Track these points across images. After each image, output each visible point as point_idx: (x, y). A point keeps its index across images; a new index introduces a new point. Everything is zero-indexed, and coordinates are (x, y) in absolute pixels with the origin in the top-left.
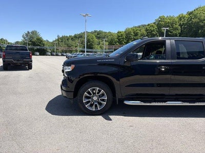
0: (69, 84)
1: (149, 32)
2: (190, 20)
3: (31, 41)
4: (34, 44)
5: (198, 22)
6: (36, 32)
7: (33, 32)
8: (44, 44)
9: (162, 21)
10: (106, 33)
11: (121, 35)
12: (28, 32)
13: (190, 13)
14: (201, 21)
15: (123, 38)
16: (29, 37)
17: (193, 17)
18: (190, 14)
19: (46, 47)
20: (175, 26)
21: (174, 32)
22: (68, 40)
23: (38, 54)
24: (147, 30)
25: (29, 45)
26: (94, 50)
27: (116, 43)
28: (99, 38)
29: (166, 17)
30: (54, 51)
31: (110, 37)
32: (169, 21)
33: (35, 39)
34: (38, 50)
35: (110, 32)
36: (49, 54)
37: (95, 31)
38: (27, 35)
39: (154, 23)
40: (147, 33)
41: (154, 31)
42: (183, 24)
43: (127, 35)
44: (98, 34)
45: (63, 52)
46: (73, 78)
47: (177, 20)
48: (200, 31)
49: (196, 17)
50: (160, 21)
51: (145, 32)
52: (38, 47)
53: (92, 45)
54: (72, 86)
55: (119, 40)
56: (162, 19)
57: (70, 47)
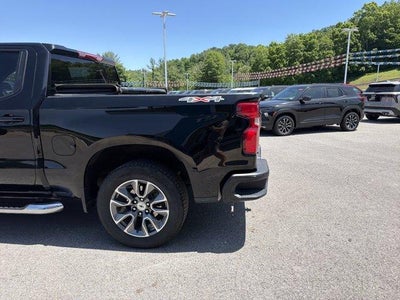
1: (340, 41)
8: (125, 78)
9: (369, 15)
10: (252, 47)
11: (278, 50)
15: (281, 57)
24: (334, 36)
26: (220, 85)
27: (265, 66)
28: (237, 59)
29: (379, 5)
32: (386, 12)
37: (232, 46)
39: (352, 20)
40: (335, 43)
43: (289, 49)
44: (236, 52)
50: (364, 15)
51: (329, 42)
53: (214, 74)
55: (273, 60)
56: (369, 9)
57: (174, 80)
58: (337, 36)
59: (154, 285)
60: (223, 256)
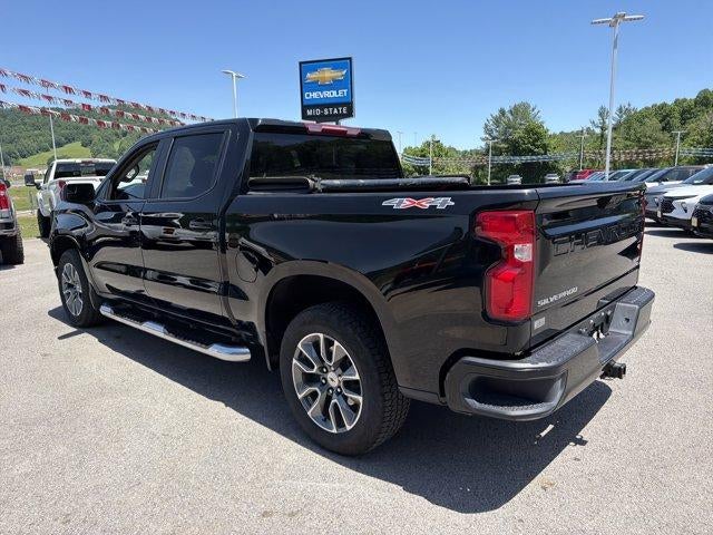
3: (506, 140)
6: (525, 107)
7: (515, 110)
8: (545, 147)
12: (503, 112)
16: (502, 127)
33: (518, 134)
38: (497, 121)
52: (527, 158)
59: (292, 515)
60: (441, 510)
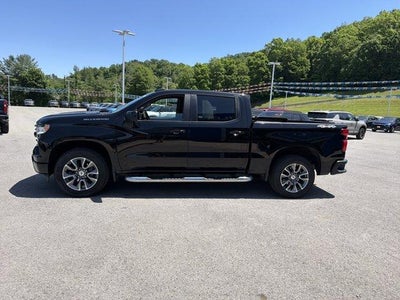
0: (41, 152)
1: (254, 68)
2: (327, 49)
3: (16, 76)
4: (23, 82)
5: (340, 54)
6: (28, 57)
7: (22, 59)
9: (277, 49)
10: (174, 65)
11: (202, 71)
12: (12, 58)
13: (327, 36)
14: (345, 51)
15: (205, 78)
16: (12, 68)
17: (331, 44)
18: (326, 38)
19: (50, 89)
20: (301, 59)
21: (299, 69)
22: (95, 76)
23: (32, 102)
24: (249, 64)
25: (12, 83)
27: (191, 85)
28: (160, 75)
29: (284, 40)
30: (66, 99)
31: (181, 74)
32: (289, 48)
33: (25, 73)
34: (31, 96)
35: (182, 65)
36: (56, 103)
37: (154, 61)
38: (8, 63)
39: (264, 51)
40: (251, 69)
41: (262, 66)
42: (315, 54)
43: (212, 71)
44: (158, 67)
45: (84, 100)
46: (46, 144)
47: (304, 47)
48: (343, 70)
49: (336, 43)
50: (273, 48)
51: (246, 68)
52: (33, 89)
53: (144, 87)
54: (46, 155)
55: (198, 80)
56: (277, 43)
57: (99, 90)
58: (252, 64)
